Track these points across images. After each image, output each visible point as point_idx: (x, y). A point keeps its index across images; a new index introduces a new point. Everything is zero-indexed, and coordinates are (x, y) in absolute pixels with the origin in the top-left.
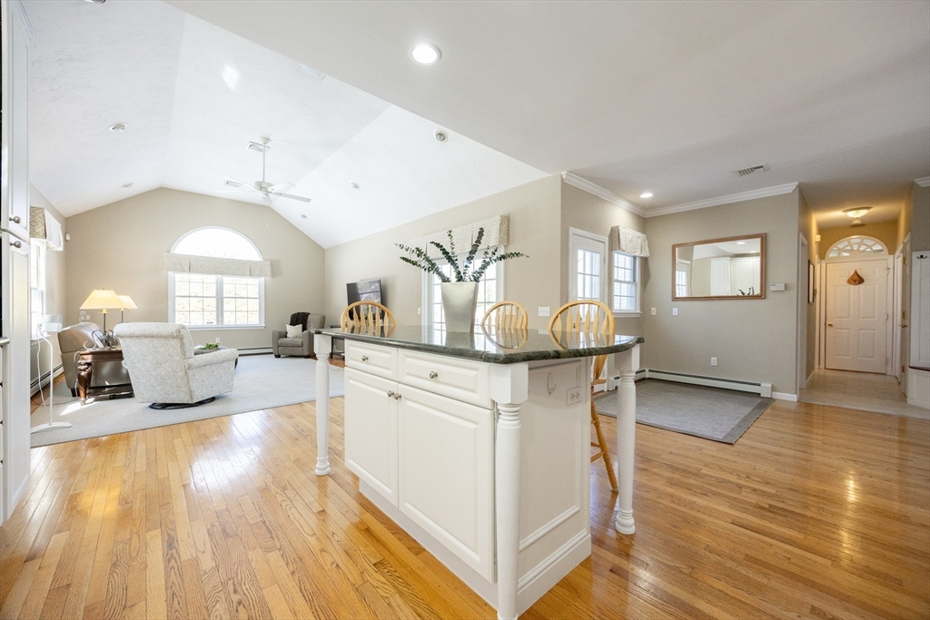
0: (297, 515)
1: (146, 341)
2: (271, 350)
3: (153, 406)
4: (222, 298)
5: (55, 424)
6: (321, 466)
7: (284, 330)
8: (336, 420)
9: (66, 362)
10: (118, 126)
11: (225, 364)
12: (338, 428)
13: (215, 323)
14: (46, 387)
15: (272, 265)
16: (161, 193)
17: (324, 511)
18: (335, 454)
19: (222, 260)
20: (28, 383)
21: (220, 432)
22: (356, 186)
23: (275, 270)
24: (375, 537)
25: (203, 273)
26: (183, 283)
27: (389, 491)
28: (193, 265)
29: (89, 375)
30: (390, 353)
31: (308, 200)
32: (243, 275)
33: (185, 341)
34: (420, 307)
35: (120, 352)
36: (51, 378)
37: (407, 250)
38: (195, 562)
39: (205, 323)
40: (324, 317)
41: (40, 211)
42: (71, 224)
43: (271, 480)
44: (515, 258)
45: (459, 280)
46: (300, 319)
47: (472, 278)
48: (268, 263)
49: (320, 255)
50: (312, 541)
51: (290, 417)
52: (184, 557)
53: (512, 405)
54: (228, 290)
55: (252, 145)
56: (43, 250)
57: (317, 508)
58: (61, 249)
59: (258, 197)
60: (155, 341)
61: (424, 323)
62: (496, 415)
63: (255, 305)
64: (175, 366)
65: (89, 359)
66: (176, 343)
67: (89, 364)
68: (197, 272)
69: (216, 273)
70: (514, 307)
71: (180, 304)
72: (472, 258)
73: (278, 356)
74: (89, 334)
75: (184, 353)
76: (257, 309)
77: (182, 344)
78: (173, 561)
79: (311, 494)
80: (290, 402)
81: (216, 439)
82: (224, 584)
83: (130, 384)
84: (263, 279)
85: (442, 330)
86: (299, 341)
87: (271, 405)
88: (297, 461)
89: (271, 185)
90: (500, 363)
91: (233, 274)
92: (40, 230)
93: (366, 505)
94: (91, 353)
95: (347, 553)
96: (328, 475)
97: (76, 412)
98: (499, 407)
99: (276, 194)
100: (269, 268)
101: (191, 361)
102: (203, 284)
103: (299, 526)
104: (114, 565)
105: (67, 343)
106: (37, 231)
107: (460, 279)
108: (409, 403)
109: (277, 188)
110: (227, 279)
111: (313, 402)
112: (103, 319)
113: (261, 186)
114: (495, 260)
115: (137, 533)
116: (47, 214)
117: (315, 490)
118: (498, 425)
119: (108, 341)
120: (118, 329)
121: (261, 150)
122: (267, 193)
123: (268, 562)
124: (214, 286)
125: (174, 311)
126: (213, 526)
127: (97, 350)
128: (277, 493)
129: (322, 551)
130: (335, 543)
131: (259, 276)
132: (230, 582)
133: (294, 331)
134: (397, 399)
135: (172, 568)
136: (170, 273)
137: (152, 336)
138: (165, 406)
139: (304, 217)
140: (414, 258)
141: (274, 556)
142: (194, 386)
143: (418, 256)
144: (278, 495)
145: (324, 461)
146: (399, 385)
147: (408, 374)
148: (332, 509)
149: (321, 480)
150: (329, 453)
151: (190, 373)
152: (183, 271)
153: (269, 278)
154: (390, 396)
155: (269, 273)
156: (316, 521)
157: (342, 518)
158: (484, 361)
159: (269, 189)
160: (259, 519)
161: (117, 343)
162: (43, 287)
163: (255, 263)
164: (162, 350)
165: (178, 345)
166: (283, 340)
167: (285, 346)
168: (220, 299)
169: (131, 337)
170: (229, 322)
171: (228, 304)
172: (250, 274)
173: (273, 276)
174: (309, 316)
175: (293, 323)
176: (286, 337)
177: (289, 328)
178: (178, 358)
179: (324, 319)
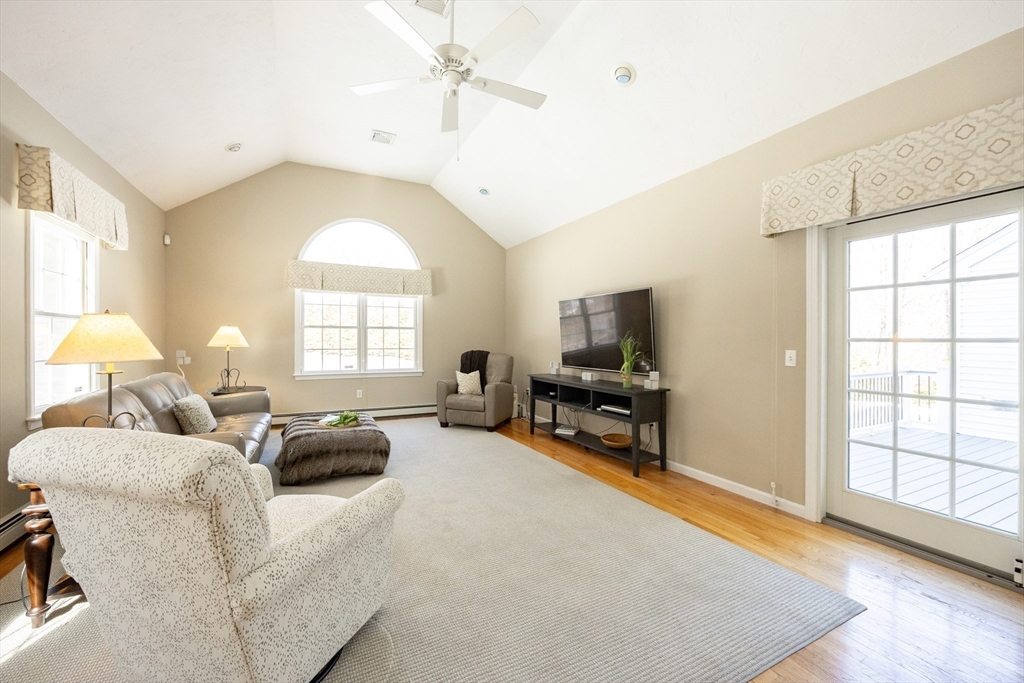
2: (434, 410)
4: (366, 329)
7: (450, 381)
13: (355, 368)
15: (433, 277)
19: (366, 271)
23: (438, 286)
25: (340, 289)
26: (314, 305)
28: (326, 278)
32: (394, 292)
39: (343, 368)
40: (511, 359)
41: (41, 153)
46: (474, 361)
48: (428, 272)
49: (499, 260)
54: (373, 318)
63: (410, 339)
64: (200, 602)
68: (333, 288)
69: (358, 290)
71: (311, 338)
73: (444, 425)
76: (412, 346)
77: (217, 532)
84: (420, 297)
91: (380, 291)
92: (40, 192)
100: (429, 281)
102: (341, 306)
106: (34, 194)
110: (373, 300)
124: (355, 309)
125: (302, 349)
131: (417, 292)
133: (468, 382)
136: (298, 291)
139: (484, 191)
152: (314, 287)
153: (429, 297)
155: (429, 287)
163: (410, 274)
164: (155, 541)
165: (204, 534)
166: (452, 399)
167: (457, 408)
168: (363, 330)
169: (88, 491)
170: (375, 364)
171: (373, 337)
172: (404, 291)
173: (435, 293)
174: (490, 357)
175: (466, 369)
176: (457, 392)
177: (461, 377)
178: (206, 579)
179: (511, 361)
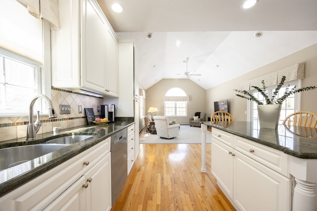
0: (195, 184)
1: (159, 121)
2: (189, 124)
3: (161, 138)
5: (144, 139)
6: (203, 169)
7: (192, 118)
8: (208, 152)
9: (146, 124)
10: (154, 66)
11: (176, 128)
12: (210, 156)
13: (174, 115)
14: (142, 130)
16: (163, 80)
17: (203, 186)
18: (208, 166)
19: (176, 97)
20: (139, 129)
21: (175, 149)
22: (218, 66)
23: (190, 98)
24: (222, 206)
25: (172, 101)
26: (168, 104)
27: (229, 191)
28: (169, 99)
29: (149, 127)
30: (230, 136)
31: (200, 75)
32: (182, 101)
33: (167, 121)
34: (246, 111)
35: (154, 123)
36: (143, 128)
37: (239, 92)
38: (167, 187)
39: (172, 115)
40: (206, 114)
41: (141, 90)
42: (147, 91)
43: (187, 168)
44: (311, 90)
45: (268, 104)
46: (198, 114)
47: (277, 102)
48: (188, 96)
49: (204, 92)
50: (199, 196)
51: (194, 148)
52: (165, 185)
53: (306, 182)
54: (178, 106)
55: (184, 61)
56: (142, 98)
57: (201, 185)
58: (145, 98)
59: (185, 77)
60: (161, 121)
61: (248, 120)
62: (293, 183)
63: (185, 110)
65: (149, 124)
66: (165, 122)
67: (149, 125)
68: (170, 101)
69: (175, 101)
70: (309, 115)
71: (167, 110)
72: (277, 92)
73: (191, 126)
74: (149, 118)
75: (167, 125)
76: (185, 111)
77: (167, 122)
78: (162, 185)
79: (199, 178)
80: (194, 143)
81: (174, 150)
82: (174, 198)
83: (156, 131)
84: (187, 101)
85: (258, 130)
86: (197, 122)
87: (188, 143)
88: (195, 164)
89: (189, 73)
90: (297, 157)
91: (179, 101)
92: (142, 94)
93: (220, 191)
94: (150, 123)
95: (211, 207)
96: (205, 173)
97: (147, 136)
98: (296, 179)
99: (190, 75)
100: (188, 98)
101: (168, 127)
102: (172, 104)
103: (195, 189)
104: (151, 179)
105: (146, 119)
107: (269, 102)
108: (239, 159)
109: (190, 73)
110: (178, 103)
111: (201, 144)
112: (152, 114)
113: (186, 74)
114: (294, 92)
115: (156, 172)
116: (143, 90)
117: (201, 178)
118: (295, 189)
119: (153, 120)
120: (154, 117)
121: (186, 62)
122: (188, 75)
123: (185, 197)
124: (174, 104)
125: (165, 112)
126: (172, 178)
127: (151, 122)
128: (189, 174)
129: (202, 202)
130: (207, 201)
131: (186, 101)
132: (175, 198)
133: (196, 118)
134: (233, 156)
135: (162, 186)
136: (165, 101)
137: (160, 120)
138: (163, 138)
139: (199, 80)
140: (243, 94)
141: (187, 196)
142: (169, 134)
143: (245, 94)
144: (189, 175)
145: (204, 168)
146: (234, 150)
147: (238, 147)
148: (206, 188)
149: (203, 174)
150: (206, 165)
151: (168, 130)
152: (167, 101)
153: (189, 101)
154: (230, 153)
155: (189, 100)
156: (201, 189)
157: (209, 192)
158: (285, 152)
159: (189, 74)
160: (184, 181)
161: (154, 120)
162: (142, 107)
163: (185, 97)
164: (162, 123)
165: (166, 122)
166: (192, 121)
167: (193, 123)
168: (176, 108)
169: (156, 119)
170: (178, 115)
171: (178, 109)
172: (184, 100)
173: (190, 100)
174: (201, 113)
175: (196, 116)
176: (193, 120)
177: (194, 117)
178: (165, 126)
179: (205, 114)
